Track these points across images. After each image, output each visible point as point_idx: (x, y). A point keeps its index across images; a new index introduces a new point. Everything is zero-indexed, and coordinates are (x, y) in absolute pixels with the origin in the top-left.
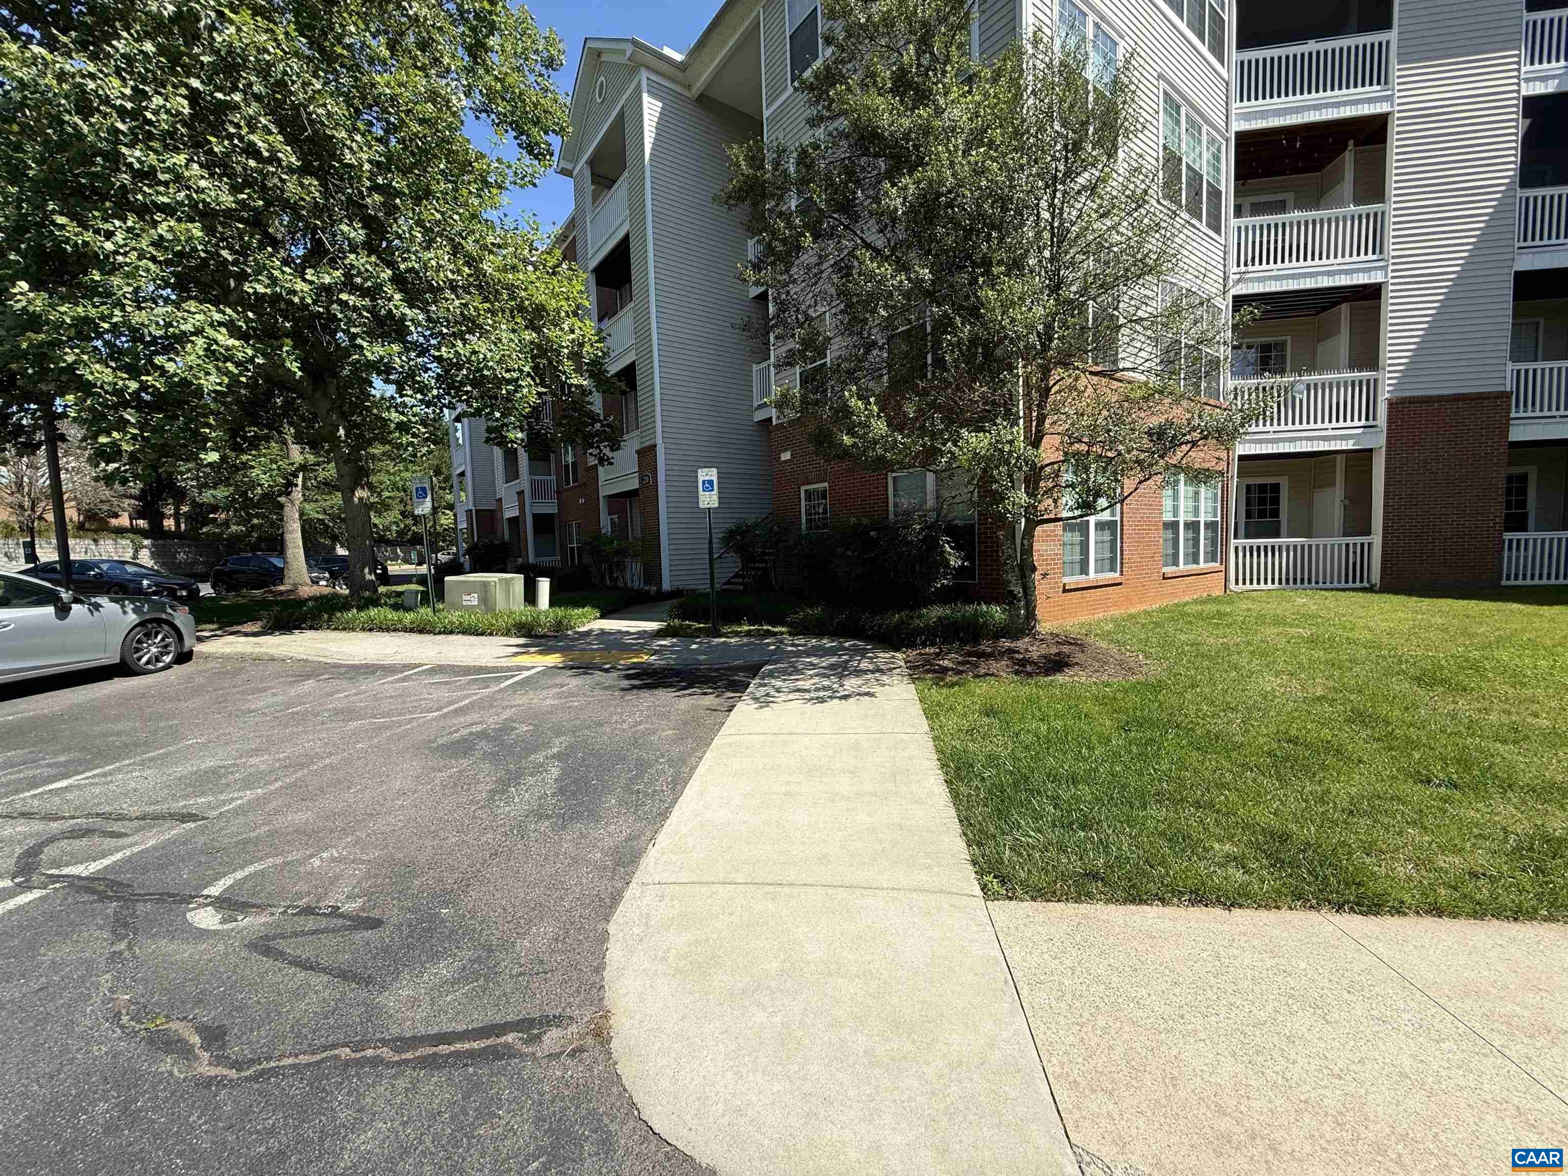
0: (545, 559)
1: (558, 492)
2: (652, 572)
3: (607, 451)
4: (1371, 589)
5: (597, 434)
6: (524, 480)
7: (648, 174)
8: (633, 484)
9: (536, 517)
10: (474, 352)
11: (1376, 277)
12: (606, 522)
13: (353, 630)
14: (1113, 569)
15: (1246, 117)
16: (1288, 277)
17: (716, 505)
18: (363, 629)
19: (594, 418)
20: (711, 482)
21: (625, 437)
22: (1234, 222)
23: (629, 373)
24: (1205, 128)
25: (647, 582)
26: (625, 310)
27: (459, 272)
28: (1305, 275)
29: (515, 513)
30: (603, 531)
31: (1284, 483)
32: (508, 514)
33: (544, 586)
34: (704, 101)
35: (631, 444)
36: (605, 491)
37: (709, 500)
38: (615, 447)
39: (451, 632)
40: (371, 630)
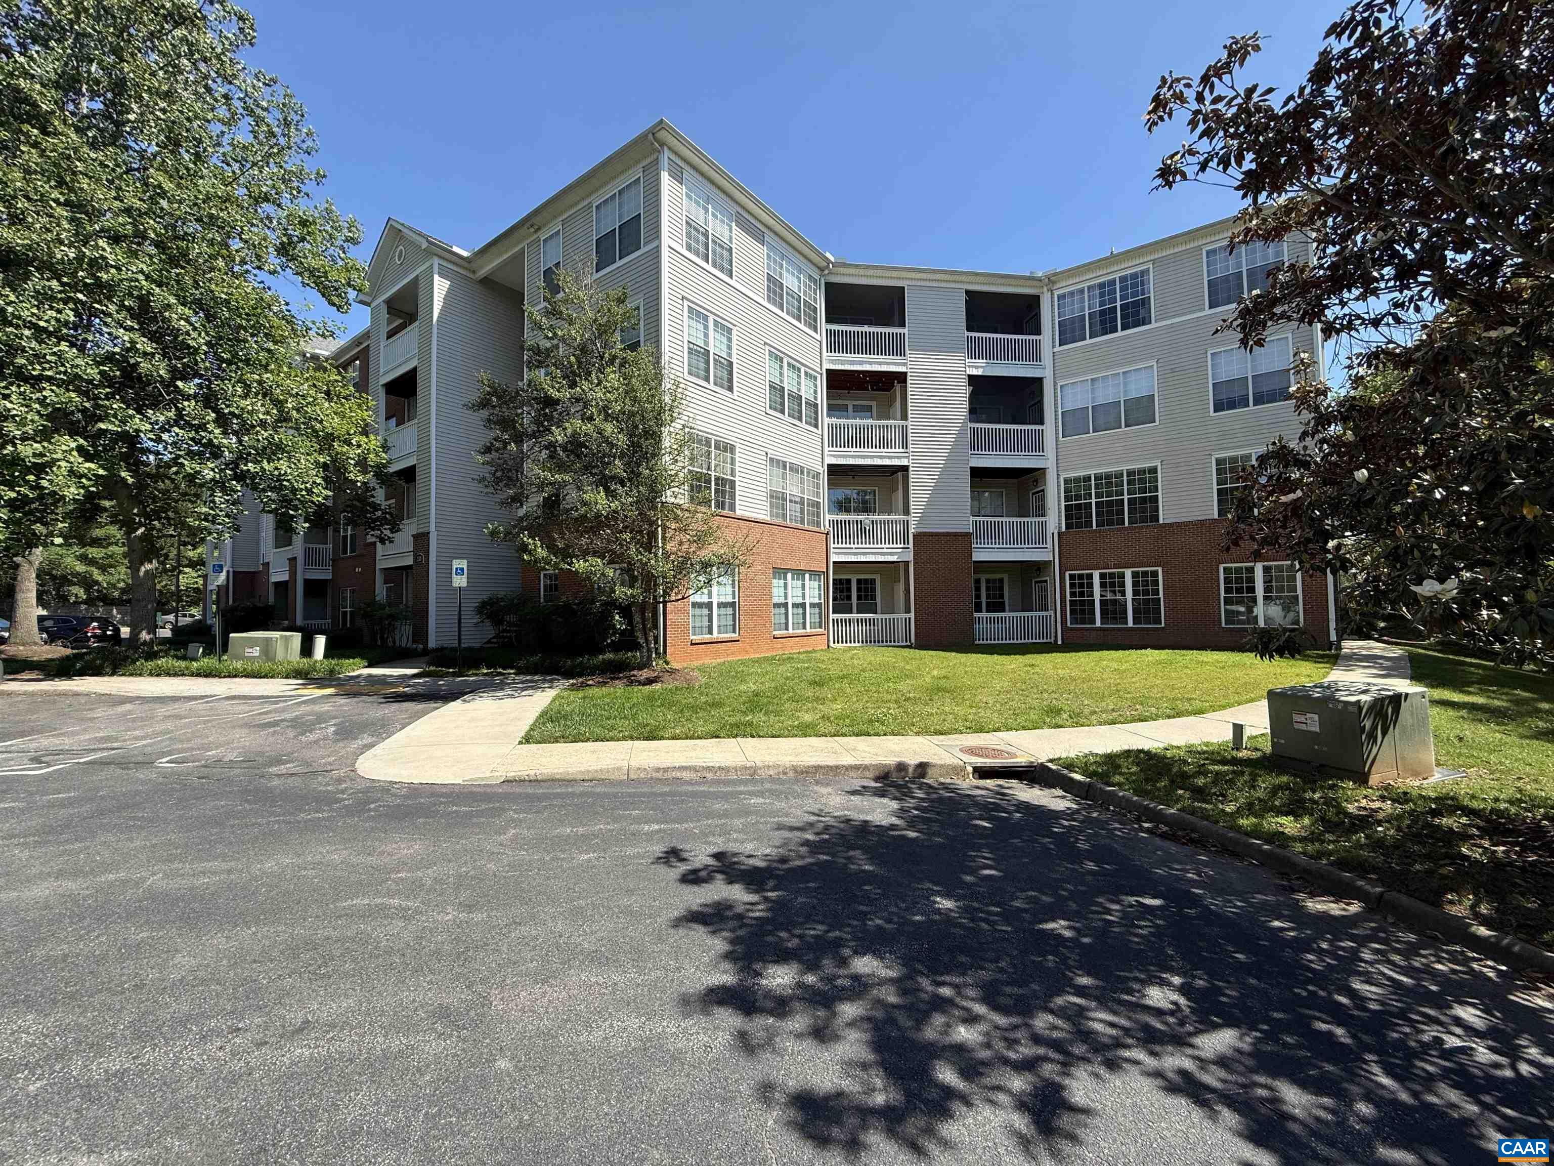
0: (313, 622)
1: (333, 561)
2: (421, 633)
3: (388, 533)
4: (910, 647)
5: (377, 519)
6: (298, 546)
7: (435, 331)
8: (409, 561)
9: (306, 582)
10: (277, 468)
11: (904, 462)
12: (381, 591)
13: (141, 675)
14: (734, 632)
15: (832, 362)
16: (859, 457)
17: (465, 585)
18: (151, 675)
19: (376, 507)
20: (462, 569)
21: (405, 522)
22: (827, 420)
23: (409, 474)
24: (803, 369)
25: (414, 641)
26: (410, 423)
27: (268, 413)
28: (867, 457)
29: (285, 577)
30: (377, 599)
31: (878, 578)
32: (274, 578)
33: (320, 642)
34: (486, 282)
35: (409, 529)
36: (381, 565)
37: (460, 581)
38: (395, 529)
39: (235, 676)
40: (158, 675)
